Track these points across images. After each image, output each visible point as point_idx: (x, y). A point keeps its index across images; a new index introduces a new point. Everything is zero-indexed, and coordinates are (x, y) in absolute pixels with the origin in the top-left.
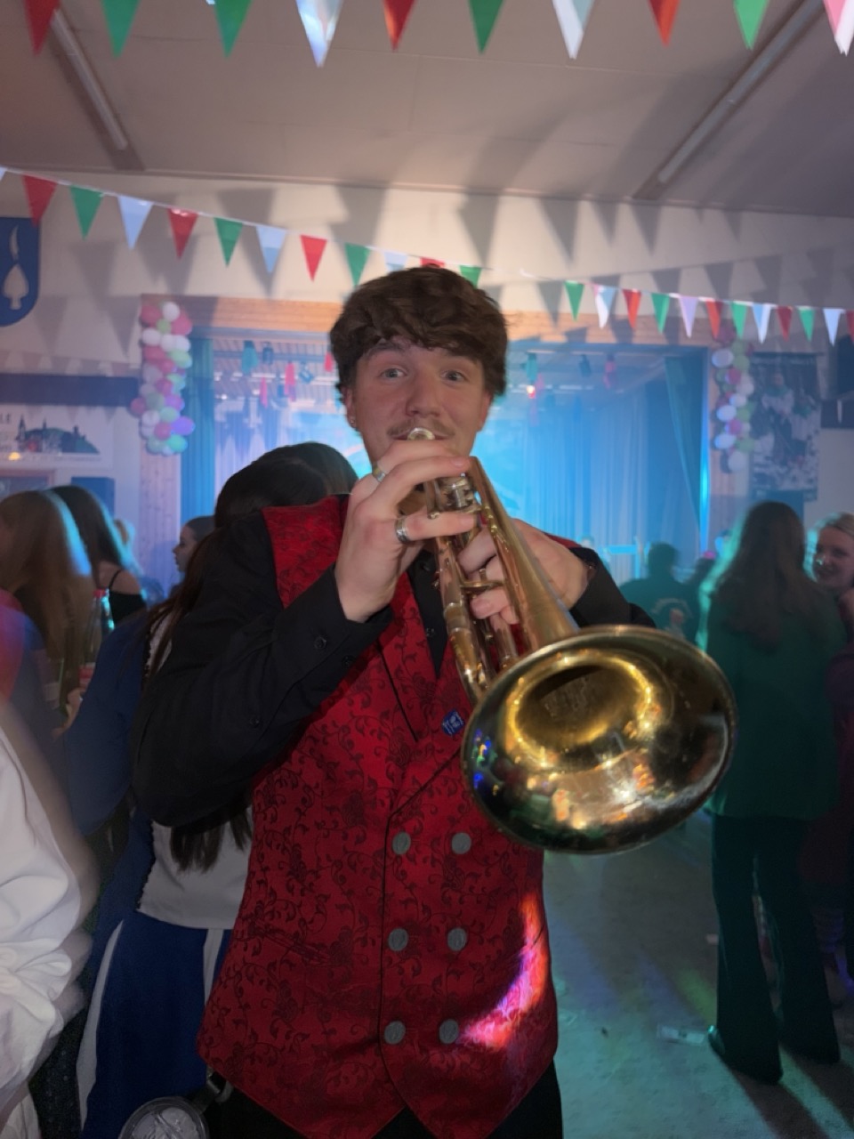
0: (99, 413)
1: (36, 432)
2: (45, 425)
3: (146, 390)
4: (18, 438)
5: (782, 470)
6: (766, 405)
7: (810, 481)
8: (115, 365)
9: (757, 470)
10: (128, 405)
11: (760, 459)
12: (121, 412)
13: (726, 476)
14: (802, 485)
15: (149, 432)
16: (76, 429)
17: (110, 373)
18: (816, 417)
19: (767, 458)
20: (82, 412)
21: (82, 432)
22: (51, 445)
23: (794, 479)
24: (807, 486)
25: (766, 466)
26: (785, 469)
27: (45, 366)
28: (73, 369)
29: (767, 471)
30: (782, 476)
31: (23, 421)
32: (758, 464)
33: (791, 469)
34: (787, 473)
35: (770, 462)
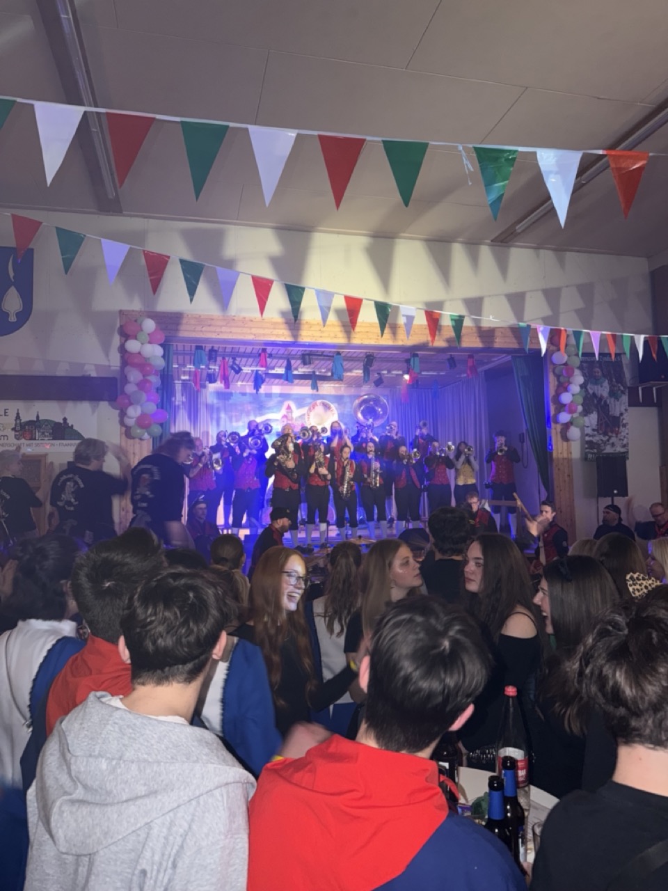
0: (85, 406)
1: (30, 423)
2: (38, 417)
3: (130, 388)
4: (14, 429)
7: (624, 446)
8: (97, 367)
9: (586, 439)
10: (111, 400)
11: (588, 431)
12: (104, 406)
13: (565, 444)
14: (619, 449)
15: (130, 422)
16: (65, 419)
17: (94, 374)
18: (625, 398)
19: (594, 430)
20: (70, 405)
21: (70, 422)
22: (43, 433)
23: (613, 445)
24: (623, 450)
25: (593, 436)
26: (607, 437)
27: (38, 369)
28: (62, 371)
29: (595, 440)
30: (605, 443)
31: (18, 414)
32: (587, 435)
33: (610, 437)
34: (608, 440)
35: (596, 433)
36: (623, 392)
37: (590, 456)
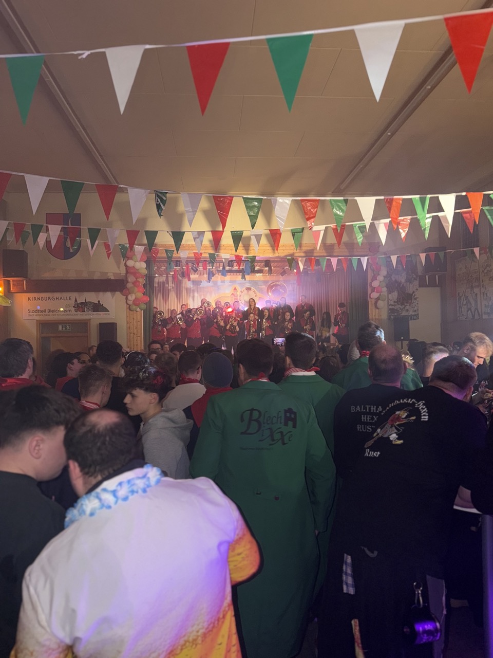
0: (109, 294)
1: (82, 303)
2: (86, 300)
3: (129, 285)
4: (74, 306)
5: (402, 307)
6: (393, 279)
7: (415, 311)
8: (115, 274)
10: (121, 291)
11: (392, 303)
12: (118, 293)
15: (130, 302)
16: (99, 301)
17: (112, 278)
18: (417, 283)
20: (101, 294)
21: (101, 303)
22: (88, 308)
23: (407, 310)
24: (414, 314)
26: (404, 306)
27: (85, 276)
28: (97, 277)
29: (395, 308)
30: (402, 310)
31: (76, 299)
32: (390, 305)
33: (406, 306)
35: (396, 303)
36: (415, 279)
37: (392, 317)
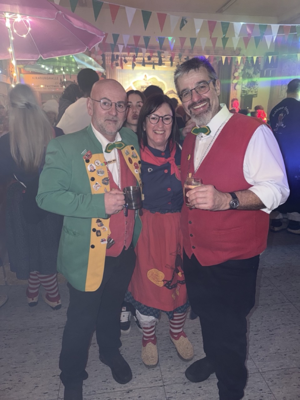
2: (67, 80)
4: (60, 84)
5: (249, 89)
6: (246, 72)
7: (256, 92)
9: (243, 89)
11: (244, 86)
13: (235, 91)
14: (254, 93)
18: (259, 74)
19: (246, 86)
23: (252, 92)
24: (255, 93)
25: (245, 88)
26: (250, 89)
29: (245, 90)
30: (249, 91)
31: (61, 79)
32: (243, 88)
33: (251, 89)
34: (250, 90)
35: (246, 87)
36: (258, 72)
37: (243, 95)
